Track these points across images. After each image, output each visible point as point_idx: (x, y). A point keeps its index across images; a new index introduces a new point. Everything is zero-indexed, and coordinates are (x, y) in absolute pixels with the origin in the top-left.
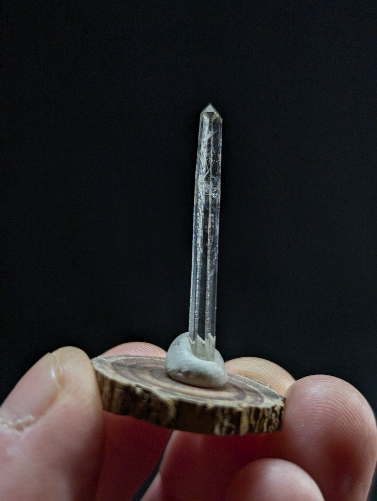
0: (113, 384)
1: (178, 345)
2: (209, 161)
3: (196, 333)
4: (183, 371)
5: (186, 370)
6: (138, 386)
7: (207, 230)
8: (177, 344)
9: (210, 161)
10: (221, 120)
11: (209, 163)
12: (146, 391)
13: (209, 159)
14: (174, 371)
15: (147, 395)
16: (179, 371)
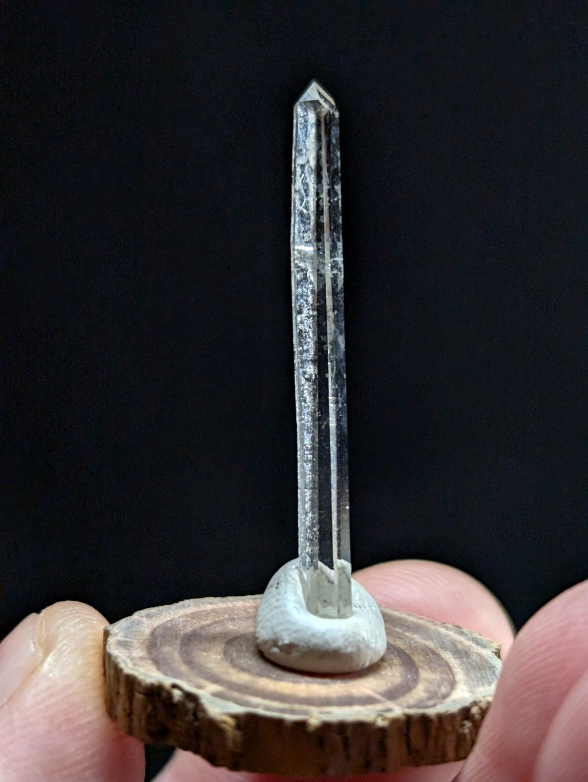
0: (131, 682)
1: (277, 588)
2: (321, 200)
3: (316, 559)
4: (280, 643)
5: (287, 641)
6: (175, 686)
7: (325, 346)
8: (276, 585)
9: (323, 201)
10: (337, 114)
11: (321, 205)
12: (190, 697)
13: (321, 196)
14: (265, 642)
15: (191, 705)
16: (275, 643)
